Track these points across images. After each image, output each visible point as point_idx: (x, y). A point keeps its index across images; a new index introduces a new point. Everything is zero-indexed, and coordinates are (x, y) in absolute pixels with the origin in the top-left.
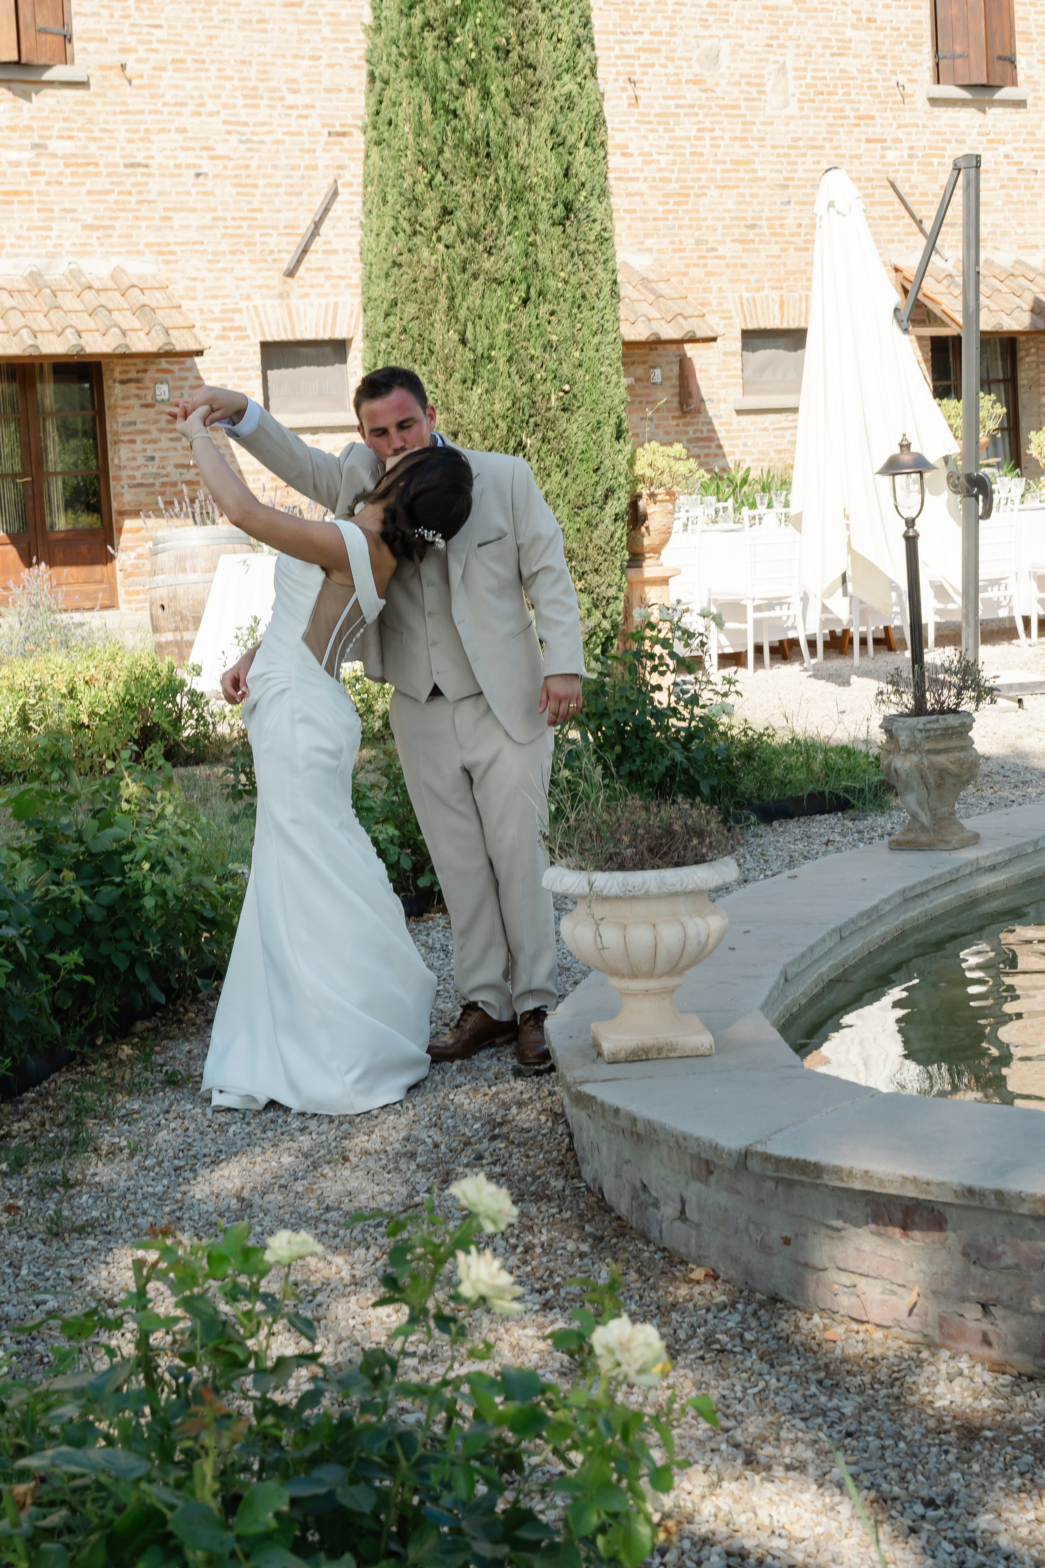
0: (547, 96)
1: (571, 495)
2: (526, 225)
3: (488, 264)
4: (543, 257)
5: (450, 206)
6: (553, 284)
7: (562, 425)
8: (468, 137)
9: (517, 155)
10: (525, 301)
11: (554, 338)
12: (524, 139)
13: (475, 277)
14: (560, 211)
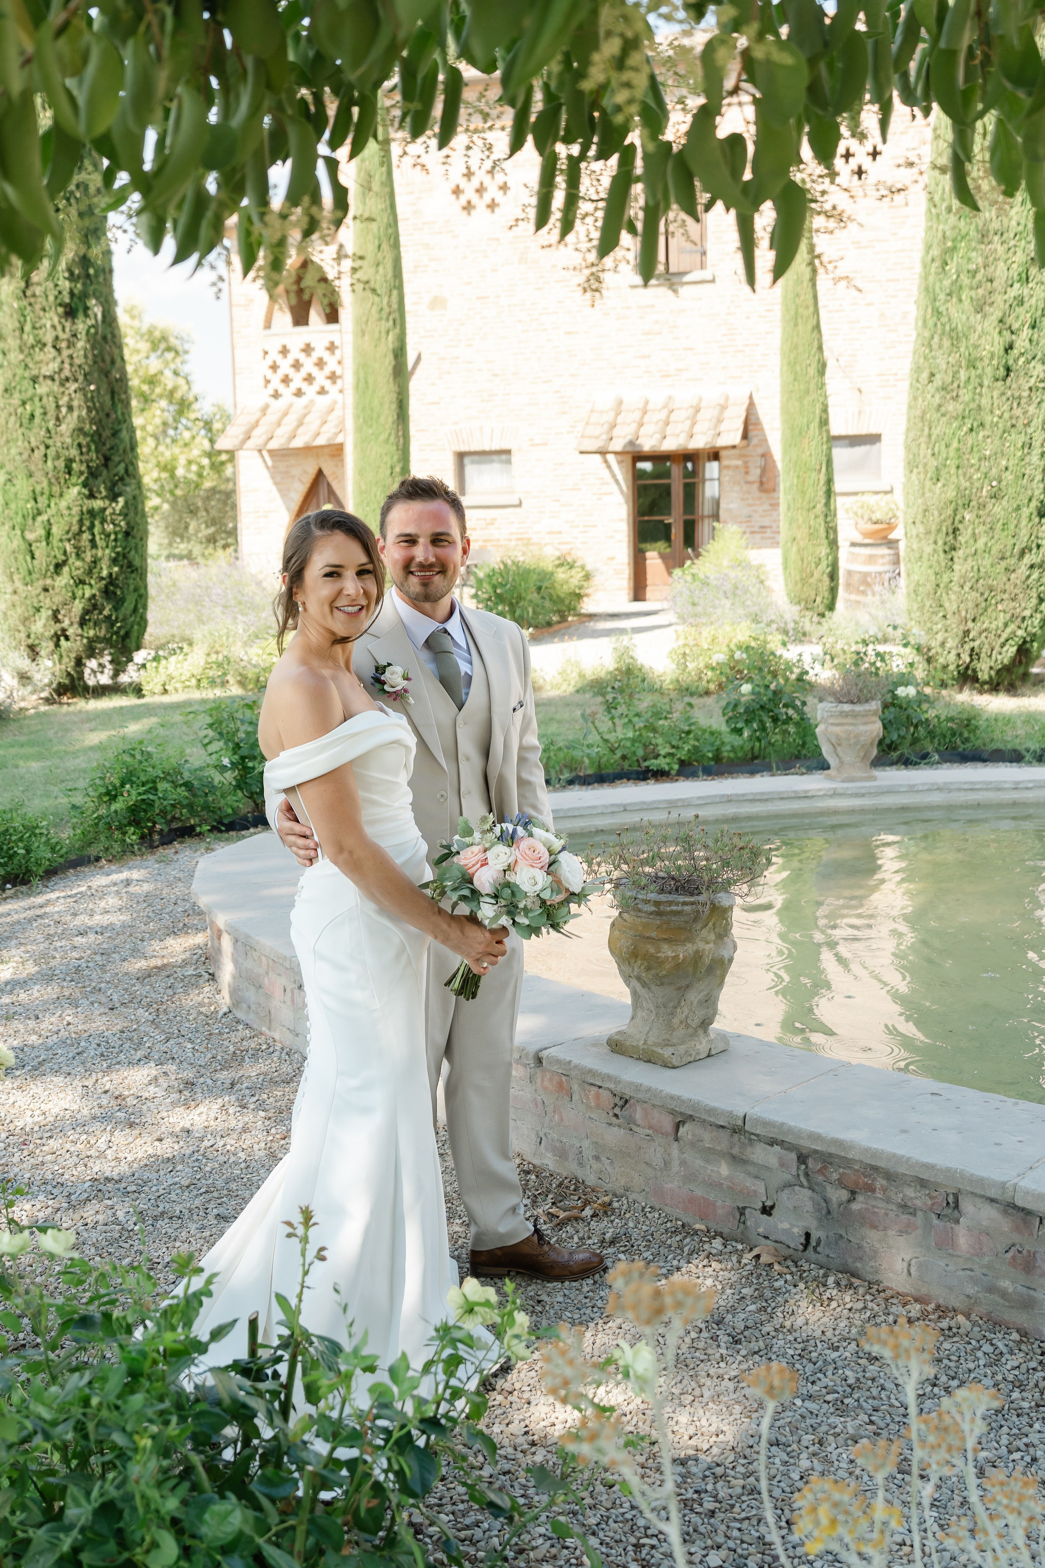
0: (999, 299)
1: (994, 551)
2: (974, 381)
3: (951, 407)
4: (985, 402)
5: (935, 371)
6: (988, 419)
7: (989, 506)
8: (947, 328)
9: (973, 338)
10: (971, 430)
11: (988, 453)
12: (979, 328)
13: (943, 415)
14: (1002, 372)
